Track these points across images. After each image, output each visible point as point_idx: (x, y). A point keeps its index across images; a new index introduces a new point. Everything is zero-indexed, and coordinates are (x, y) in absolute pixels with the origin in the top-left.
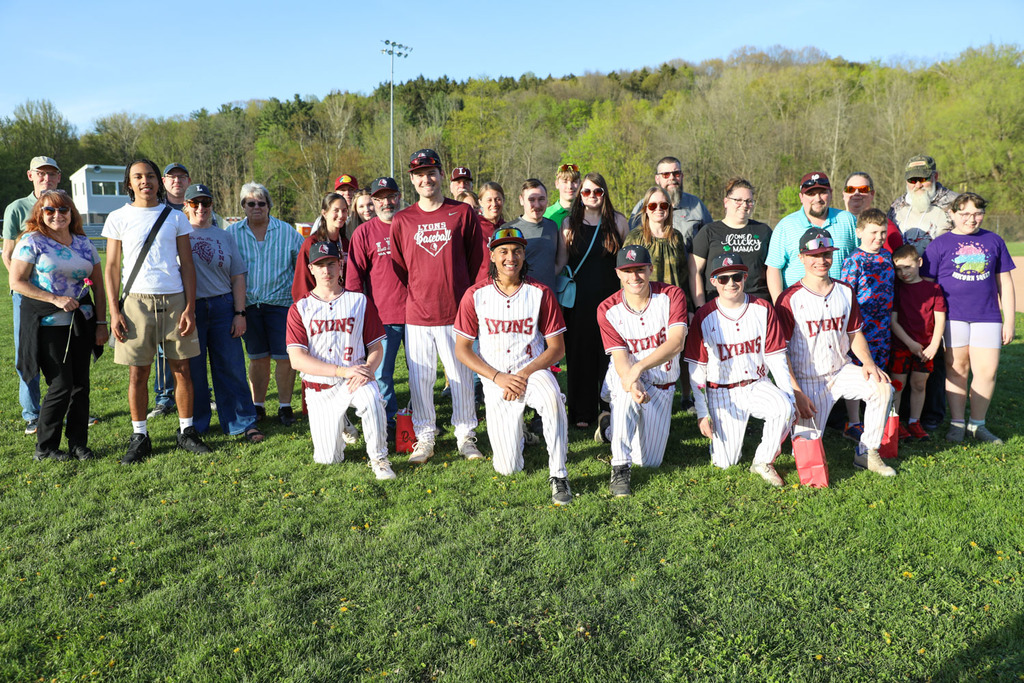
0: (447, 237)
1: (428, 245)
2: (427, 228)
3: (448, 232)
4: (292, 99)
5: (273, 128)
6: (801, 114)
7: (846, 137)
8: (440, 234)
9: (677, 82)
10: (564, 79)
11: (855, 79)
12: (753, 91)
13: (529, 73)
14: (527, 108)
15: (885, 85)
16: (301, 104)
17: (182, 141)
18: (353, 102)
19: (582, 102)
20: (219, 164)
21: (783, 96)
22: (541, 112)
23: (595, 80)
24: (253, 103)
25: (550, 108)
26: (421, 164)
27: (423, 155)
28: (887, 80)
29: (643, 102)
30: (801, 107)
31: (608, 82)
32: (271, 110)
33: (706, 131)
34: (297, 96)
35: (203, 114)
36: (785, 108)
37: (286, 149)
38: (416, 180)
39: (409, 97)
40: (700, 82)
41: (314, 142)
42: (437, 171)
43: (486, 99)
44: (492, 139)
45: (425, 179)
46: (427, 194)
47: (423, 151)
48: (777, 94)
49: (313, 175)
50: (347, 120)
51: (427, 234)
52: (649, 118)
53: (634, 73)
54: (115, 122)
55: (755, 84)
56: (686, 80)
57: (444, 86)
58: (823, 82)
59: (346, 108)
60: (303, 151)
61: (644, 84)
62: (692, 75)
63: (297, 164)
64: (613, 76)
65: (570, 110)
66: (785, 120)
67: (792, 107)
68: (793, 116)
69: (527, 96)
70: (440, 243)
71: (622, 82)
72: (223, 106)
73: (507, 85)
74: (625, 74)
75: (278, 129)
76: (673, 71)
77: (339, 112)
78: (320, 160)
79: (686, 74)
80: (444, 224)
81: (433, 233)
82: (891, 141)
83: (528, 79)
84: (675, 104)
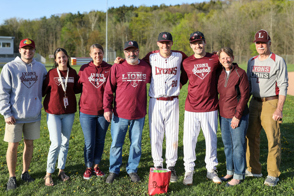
0: (209, 70)
1: (199, 74)
2: (199, 66)
3: (209, 68)
4: (77, 13)
5: (69, 23)
6: (259, 18)
7: (275, 25)
8: (205, 69)
9: (216, 6)
10: (175, 6)
11: (279, 4)
12: (242, 9)
13: (163, 4)
14: (161, 16)
15: (291, 6)
16: (80, 15)
17: (35, 28)
18: (99, 14)
19: (181, 14)
20: (48, 36)
21: (253, 11)
22: (165, 17)
23: (186, 6)
24: (63, 15)
25: (169, 16)
26: (195, 39)
27: (196, 34)
28: (291, 5)
29: (202, 13)
30: (259, 15)
31: (191, 7)
32: (69, 17)
33: (224, 24)
34: (79, 12)
35: (44, 19)
36: (254, 15)
37: (73, 31)
38: (193, 46)
39: (119, 12)
40: (224, 6)
41: (83, 28)
42: (203, 42)
43: (145, 13)
44: (147, 27)
45: (197, 46)
46: (198, 53)
47: (196, 32)
48: (251, 10)
49: (82, 40)
50: (96, 21)
51: (199, 69)
52: (204, 19)
53: (200, 4)
54: (11, 20)
55: (243, 7)
56: (219, 6)
57: (132, 8)
58: (268, 6)
59: (96, 16)
60: (79, 31)
61: (204, 7)
62: (221, 4)
63: (76, 36)
64: (193, 5)
65: (176, 16)
66: (254, 20)
67: (256, 15)
68: (257, 18)
69: (161, 12)
70: (205, 73)
71: (196, 7)
72: (52, 15)
73: (155, 8)
74: (197, 4)
75: (70, 24)
76: (214, 3)
77: (93, 18)
78: (85, 35)
79: (219, 3)
80: (207, 64)
81: (202, 68)
82: (292, 26)
83: (163, 6)
84: (214, 14)
